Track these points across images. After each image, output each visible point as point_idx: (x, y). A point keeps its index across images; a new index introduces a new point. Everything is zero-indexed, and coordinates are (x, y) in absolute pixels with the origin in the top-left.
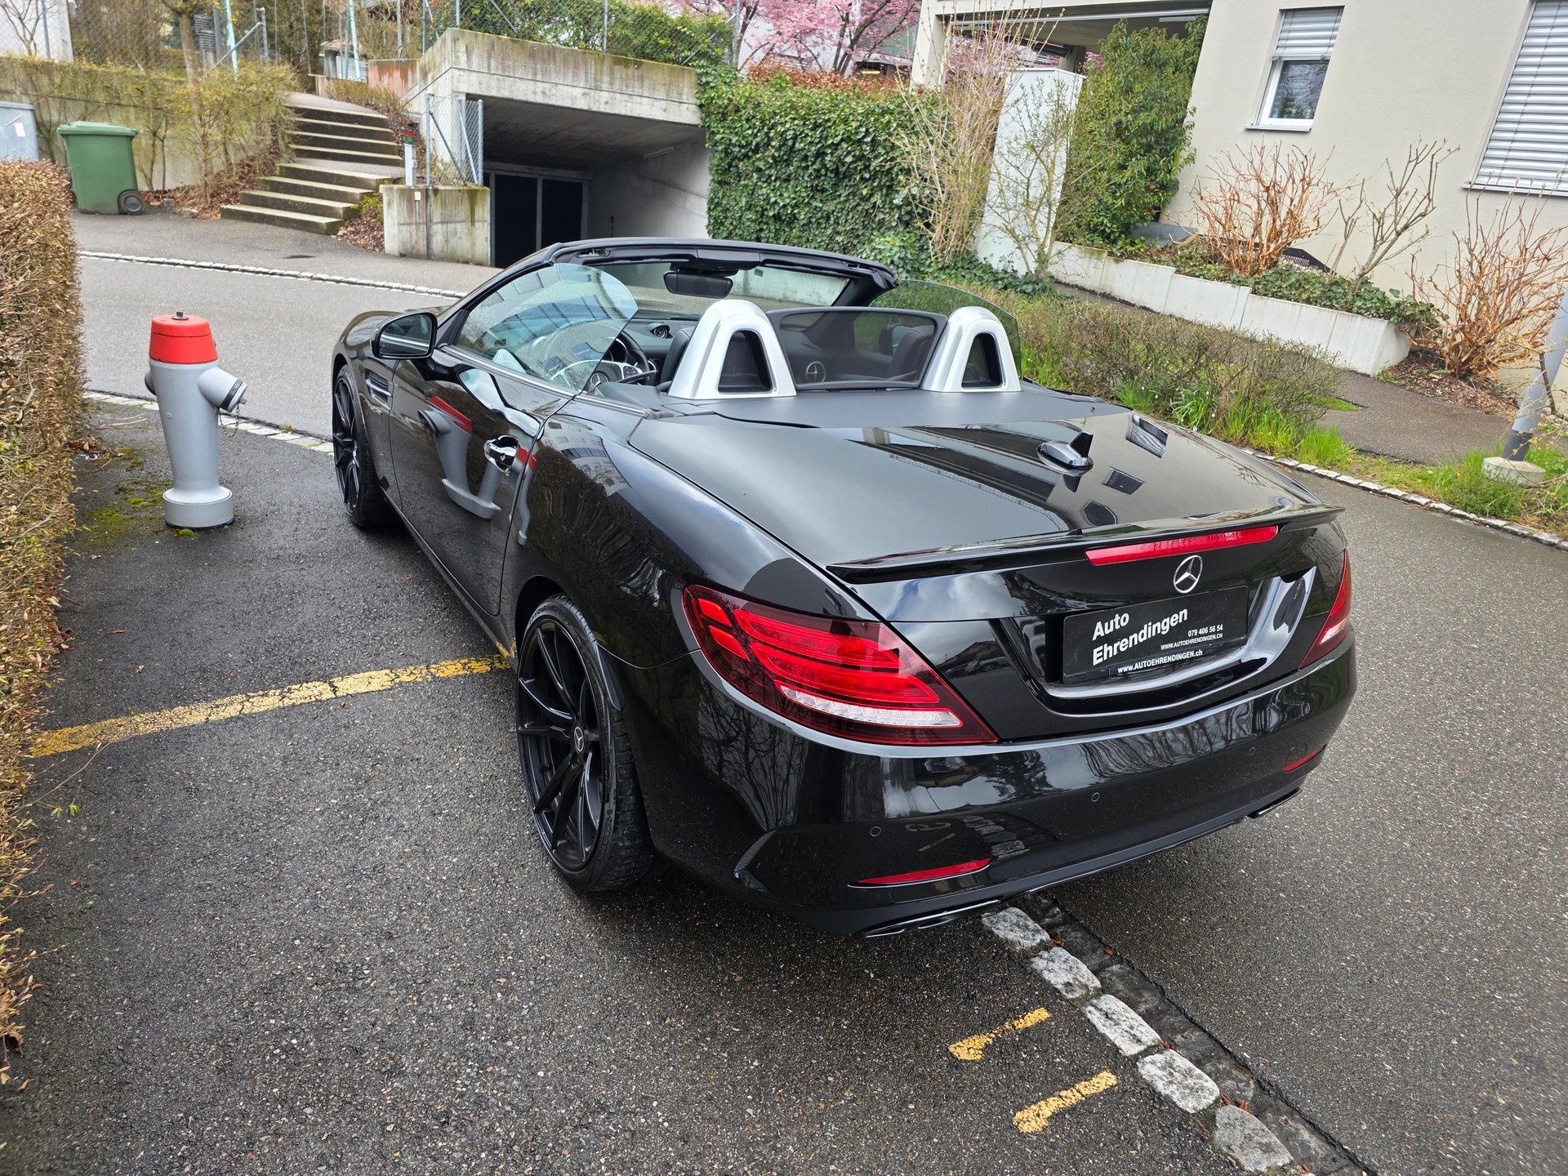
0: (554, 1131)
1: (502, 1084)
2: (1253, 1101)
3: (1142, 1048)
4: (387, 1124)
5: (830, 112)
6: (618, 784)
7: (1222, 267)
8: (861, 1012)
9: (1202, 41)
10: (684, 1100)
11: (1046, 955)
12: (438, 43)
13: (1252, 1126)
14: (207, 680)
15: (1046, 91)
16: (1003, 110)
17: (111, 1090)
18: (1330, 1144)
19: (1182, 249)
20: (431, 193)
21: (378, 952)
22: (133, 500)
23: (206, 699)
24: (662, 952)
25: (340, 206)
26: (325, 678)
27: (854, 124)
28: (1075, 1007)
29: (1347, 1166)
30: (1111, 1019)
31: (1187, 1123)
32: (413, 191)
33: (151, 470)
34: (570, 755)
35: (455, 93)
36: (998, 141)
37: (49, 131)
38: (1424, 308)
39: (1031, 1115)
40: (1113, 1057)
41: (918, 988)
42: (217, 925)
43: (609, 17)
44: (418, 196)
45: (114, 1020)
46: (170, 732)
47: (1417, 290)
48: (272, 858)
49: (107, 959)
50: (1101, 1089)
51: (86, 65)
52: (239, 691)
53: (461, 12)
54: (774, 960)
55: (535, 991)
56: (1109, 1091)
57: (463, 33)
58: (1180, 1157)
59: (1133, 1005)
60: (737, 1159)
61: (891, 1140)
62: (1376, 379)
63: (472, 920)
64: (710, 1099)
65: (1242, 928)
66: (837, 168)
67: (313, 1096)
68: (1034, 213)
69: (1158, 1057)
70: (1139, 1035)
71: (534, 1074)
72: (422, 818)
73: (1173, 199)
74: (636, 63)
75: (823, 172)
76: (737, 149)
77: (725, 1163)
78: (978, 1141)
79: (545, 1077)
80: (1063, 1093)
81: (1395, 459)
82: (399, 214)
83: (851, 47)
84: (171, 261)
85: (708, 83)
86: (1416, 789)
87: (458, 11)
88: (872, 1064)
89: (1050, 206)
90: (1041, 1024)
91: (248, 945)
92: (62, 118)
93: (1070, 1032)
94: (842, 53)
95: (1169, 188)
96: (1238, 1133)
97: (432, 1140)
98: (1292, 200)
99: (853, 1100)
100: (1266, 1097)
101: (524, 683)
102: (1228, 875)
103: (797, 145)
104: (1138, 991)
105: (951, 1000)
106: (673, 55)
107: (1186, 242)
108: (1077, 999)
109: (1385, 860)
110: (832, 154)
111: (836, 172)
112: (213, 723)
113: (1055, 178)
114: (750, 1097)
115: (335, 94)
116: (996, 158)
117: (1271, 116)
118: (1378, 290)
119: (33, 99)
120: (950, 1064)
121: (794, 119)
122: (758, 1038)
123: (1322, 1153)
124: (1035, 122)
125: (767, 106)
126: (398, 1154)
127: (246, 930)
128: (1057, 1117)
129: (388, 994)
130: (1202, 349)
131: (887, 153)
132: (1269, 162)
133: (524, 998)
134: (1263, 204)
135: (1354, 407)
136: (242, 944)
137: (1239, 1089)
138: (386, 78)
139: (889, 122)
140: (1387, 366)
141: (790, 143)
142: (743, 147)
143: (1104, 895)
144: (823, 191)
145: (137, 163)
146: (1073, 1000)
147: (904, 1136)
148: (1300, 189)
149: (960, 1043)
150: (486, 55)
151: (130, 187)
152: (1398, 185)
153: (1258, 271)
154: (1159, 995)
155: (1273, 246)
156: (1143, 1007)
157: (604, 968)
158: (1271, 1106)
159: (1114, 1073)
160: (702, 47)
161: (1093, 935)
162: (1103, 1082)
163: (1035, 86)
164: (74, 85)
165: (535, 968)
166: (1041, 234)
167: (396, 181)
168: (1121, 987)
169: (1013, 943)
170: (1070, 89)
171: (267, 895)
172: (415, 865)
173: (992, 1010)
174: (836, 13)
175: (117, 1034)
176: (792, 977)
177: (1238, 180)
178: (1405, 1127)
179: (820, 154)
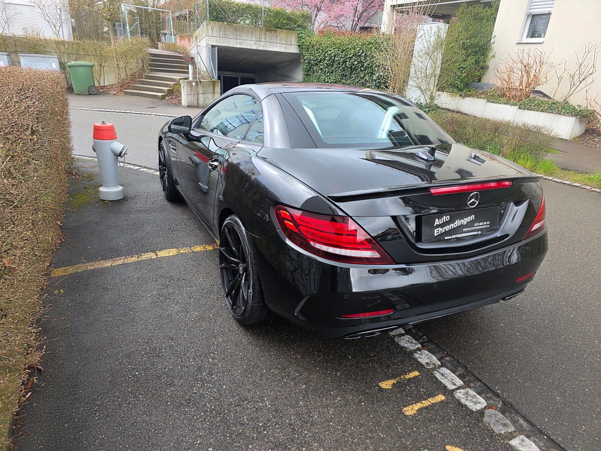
0: (228, 407)
1: (210, 390)
2: (501, 408)
3: (456, 387)
4: (168, 402)
5: (348, 45)
6: (253, 282)
7: (506, 98)
8: (345, 370)
9: (498, 9)
10: (276, 398)
11: (419, 352)
12: (201, 27)
13: (499, 417)
14: (112, 251)
15: (433, 31)
16: (416, 40)
17: (72, 387)
18: (532, 425)
19: (490, 93)
20: (198, 83)
21: (168, 344)
22: (89, 191)
23: (111, 258)
24: (271, 347)
25: (166, 89)
26: (153, 251)
27: (358, 49)
28: (430, 372)
29: (538, 434)
30: (444, 376)
31: (472, 414)
32: (192, 82)
33: (96, 181)
34: (238, 275)
35: (207, 45)
36: (414, 52)
37: (64, 66)
38: (592, 112)
39: (410, 409)
40: (444, 389)
41: (368, 362)
42: (112, 334)
43: (264, 13)
44: (194, 84)
45: (75, 364)
46: (98, 269)
47: (588, 104)
48: (132, 312)
49: (73, 344)
50: (438, 401)
51: (76, 41)
52: (123, 256)
53: (209, 14)
54: (313, 351)
55: (224, 359)
56: (442, 402)
57: (210, 22)
58: (468, 426)
59: (454, 372)
60: (295, 419)
61: (354, 415)
62: (571, 141)
63: (202, 334)
64: (286, 398)
65: (500, 345)
66: (351, 67)
67: (142, 392)
68: (429, 80)
69: (462, 391)
70: (455, 382)
71: (222, 387)
72: (186, 299)
73: (486, 73)
74: (274, 30)
75: (346, 68)
76: (313, 62)
77: (291, 420)
78: (388, 417)
79: (226, 388)
80: (423, 402)
81: (577, 171)
82: (187, 91)
83: (358, 21)
84: (106, 110)
85: (302, 37)
86: (577, 295)
87: (208, 14)
88: (348, 388)
89: (435, 76)
90: (415, 377)
91: (122, 341)
92: (68, 61)
93: (427, 380)
94: (354, 23)
95: (484, 68)
96: (493, 419)
97: (183, 408)
98: (536, 71)
99: (340, 401)
100: (506, 407)
101: (222, 249)
102: (496, 326)
103: (336, 59)
104: (456, 367)
105: (380, 367)
106: (288, 27)
107: (492, 90)
108: (431, 369)
109: (563, 322)
110: (349, 61)
111: (351, 68)
112: (114, 266)
113: (437, 66)
114: (301, 398)
115: (165, 48)
116: (414, 59)
117: (527, 37)
118: (572, 106)
119: (59, 54)
120: (379, 390)
121: (335, 48)
122: (305, 378)
123: (528, 429)
124: (429, 44)
125: (324, 44)
126: (171, 412)
127: (122, 335)
128: (420, 410)
129: (170, 358)
130: (496, 129)
131: (371, 59)
132: (526, 56)
133: (220, 361)
134: (523, 73)
135: (561, 152)
136: (120, 340)
137: (495, 404)
138: (183, 41)
139: (371, 47)
140: (576, 136)
141: (333, 58)
142: (315, 61)
143: (444, 332)
144: (346, 76)
145: (94, 76)
146: (429, 369)
147: (360, 414)
148: (539, 66)
149: (383, 382)
150: (218, 30)
151: (93, 85)
152: (580, 62)
153: (521, 100)
154: (464, 369)
155: (527, 90)
156: (458, 373)
157: (249, 352)
158: (508, 411)
159: (444, 395)
160: (300, 23)
161: (439, 346)
162: (439, 398)
163: (429, 30)
164: (72, 48)
165: (224, 351)
166: (432, 88)
167: (186, 79)
168: (449, 365)
169: (406, 348)
170: (443, 30)
171: (129, 324)
172: (182, 315)
173: (396, 371)
174: (352, 7)
175: (76, 369)
176: (320, 357)
177: (513, 64)
178: (564, 421)
179: (345, 62)
